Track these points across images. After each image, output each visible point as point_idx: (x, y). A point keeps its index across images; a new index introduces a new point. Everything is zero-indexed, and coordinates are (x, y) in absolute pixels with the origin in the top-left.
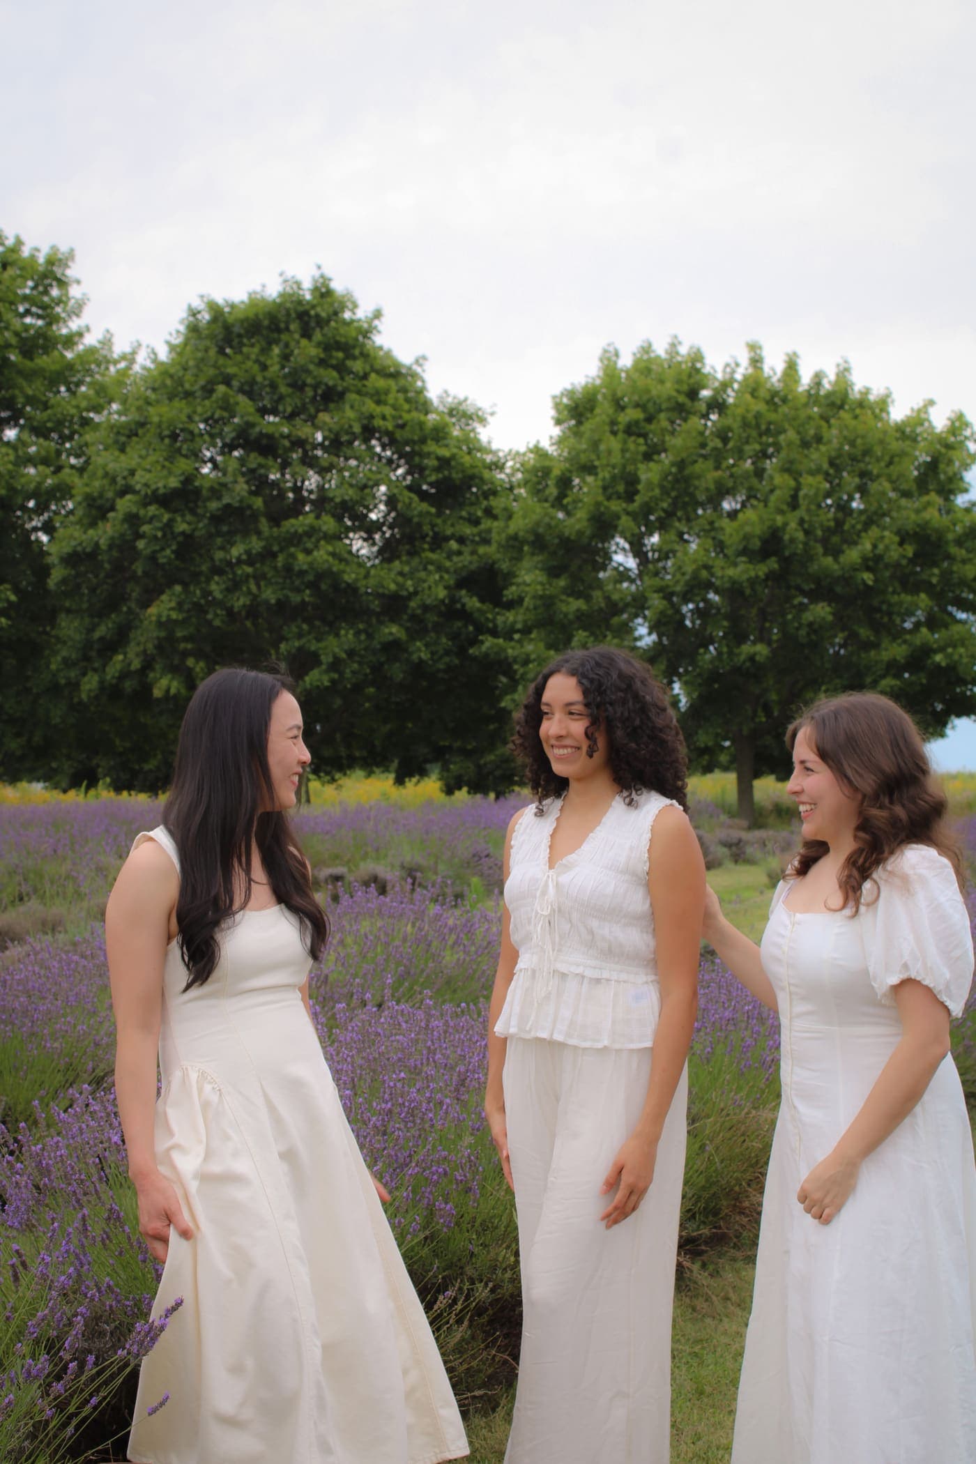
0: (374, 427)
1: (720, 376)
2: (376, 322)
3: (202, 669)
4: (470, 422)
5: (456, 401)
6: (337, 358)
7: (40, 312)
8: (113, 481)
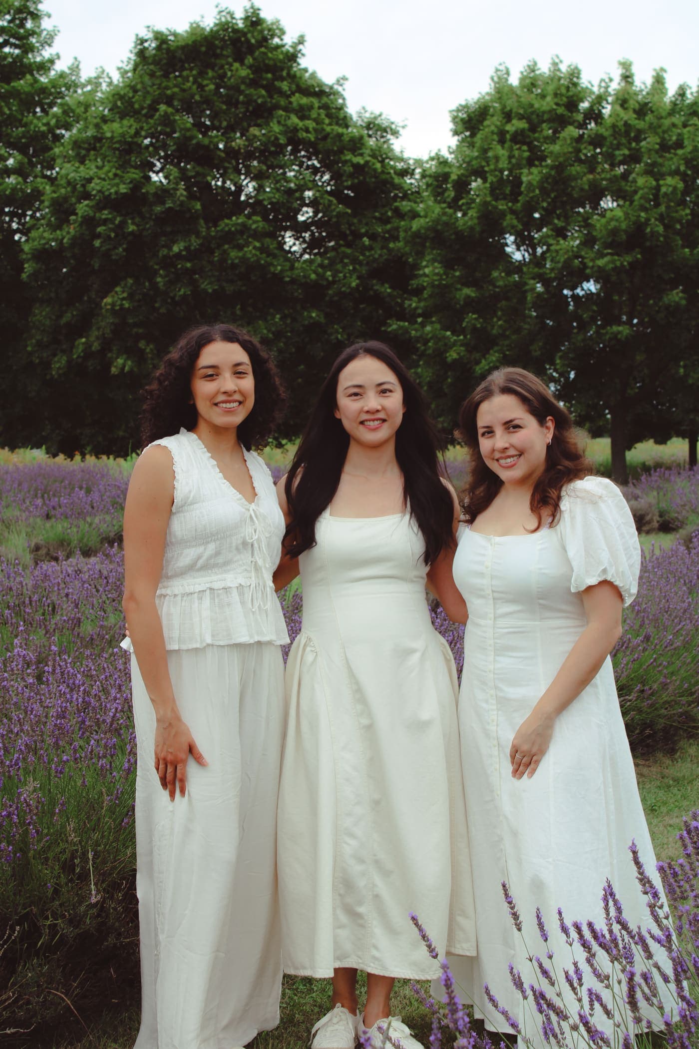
0: (299, 139)
1: (595, 89)
2: (301, 47)
3: (151, 349)
4: (385, 134)
5: (373, 116)
6: (266, 79)
7: (17, 42)
8: (74, 189)
